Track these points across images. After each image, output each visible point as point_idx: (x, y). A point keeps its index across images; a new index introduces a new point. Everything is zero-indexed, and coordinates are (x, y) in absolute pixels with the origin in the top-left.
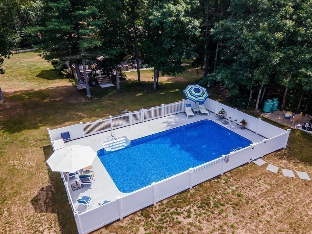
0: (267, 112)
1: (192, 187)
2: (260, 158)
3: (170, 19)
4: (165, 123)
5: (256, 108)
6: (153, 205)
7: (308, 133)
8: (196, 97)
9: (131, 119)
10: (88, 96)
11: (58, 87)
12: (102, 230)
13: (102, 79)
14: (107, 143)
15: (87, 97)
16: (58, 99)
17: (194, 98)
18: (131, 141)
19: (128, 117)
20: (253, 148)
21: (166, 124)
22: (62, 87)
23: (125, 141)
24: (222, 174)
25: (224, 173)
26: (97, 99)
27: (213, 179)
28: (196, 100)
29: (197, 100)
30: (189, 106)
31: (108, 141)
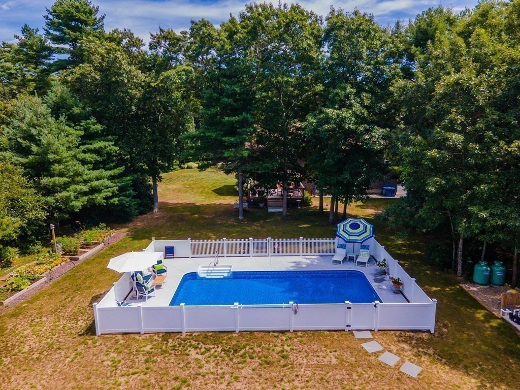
0: (478, 284)
1: (239, 332)
2: (371, 330)
3: (326, 127)
4: (294, 262)
5: (458, 272)
6: (181, 332)
7: (514, 327)
8: (349, 235)
9: (251, 246)
10: (240, 217)
11: (220, 204)
12: (119, 335)
13: (275, 201)
14: (207, 269)
15: (238, 219)
16: (207, 217)
17: (347, 236)
18: (233, 272)
19: (248, 244)
20: (348, 308)
21: (294, 264)
22: (226, 205)
23: (228, 271)
24: (292, 331)
25: (294, 331)
26: (247, 223)
27: (274, 332)
28: (347, 240)
29: (349, 240)
30: (342, 248)
31: (209, 267)
